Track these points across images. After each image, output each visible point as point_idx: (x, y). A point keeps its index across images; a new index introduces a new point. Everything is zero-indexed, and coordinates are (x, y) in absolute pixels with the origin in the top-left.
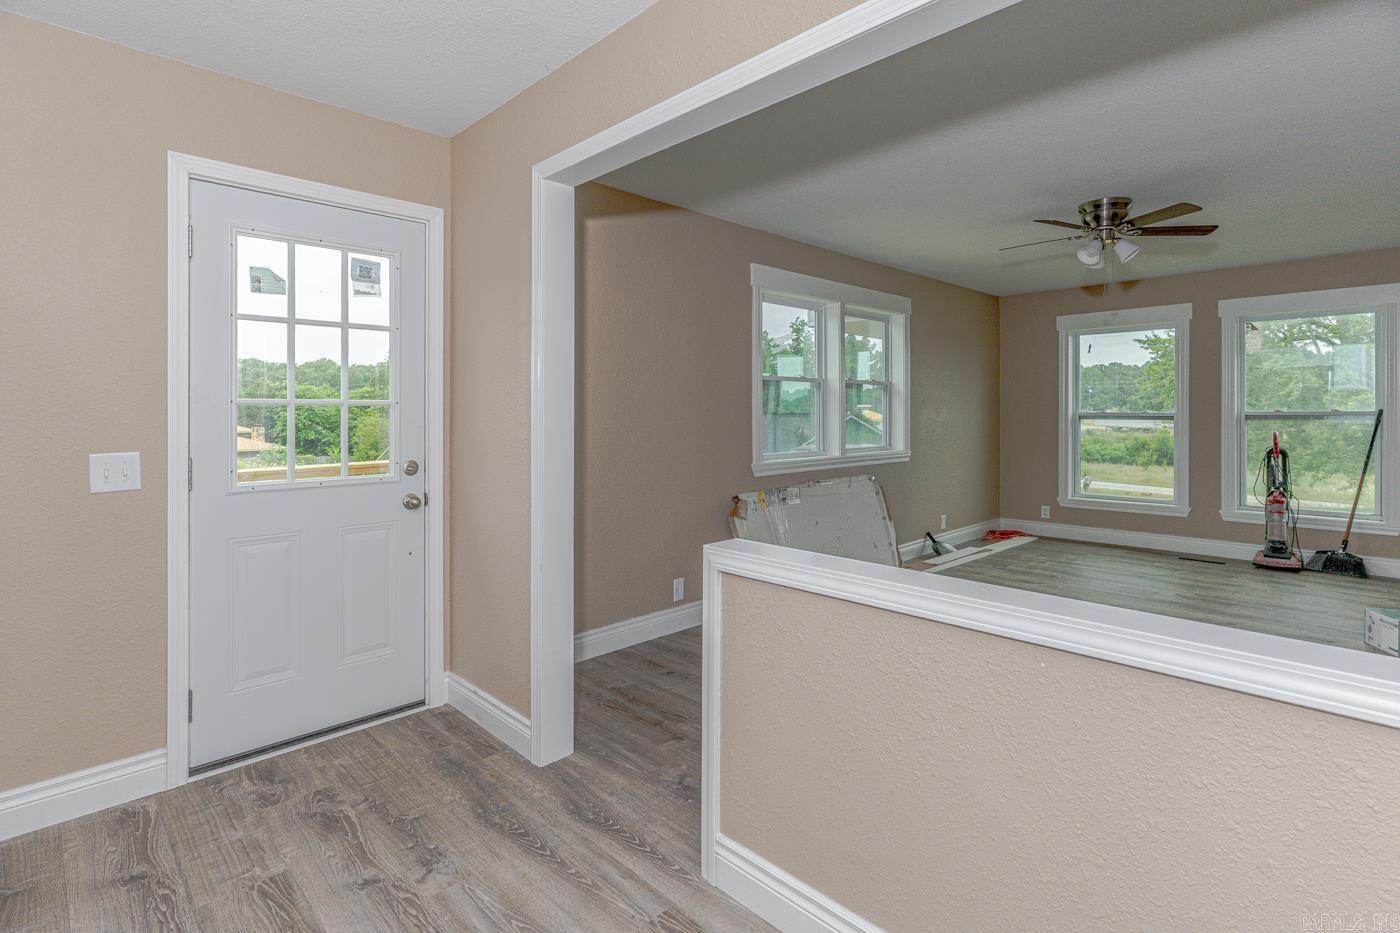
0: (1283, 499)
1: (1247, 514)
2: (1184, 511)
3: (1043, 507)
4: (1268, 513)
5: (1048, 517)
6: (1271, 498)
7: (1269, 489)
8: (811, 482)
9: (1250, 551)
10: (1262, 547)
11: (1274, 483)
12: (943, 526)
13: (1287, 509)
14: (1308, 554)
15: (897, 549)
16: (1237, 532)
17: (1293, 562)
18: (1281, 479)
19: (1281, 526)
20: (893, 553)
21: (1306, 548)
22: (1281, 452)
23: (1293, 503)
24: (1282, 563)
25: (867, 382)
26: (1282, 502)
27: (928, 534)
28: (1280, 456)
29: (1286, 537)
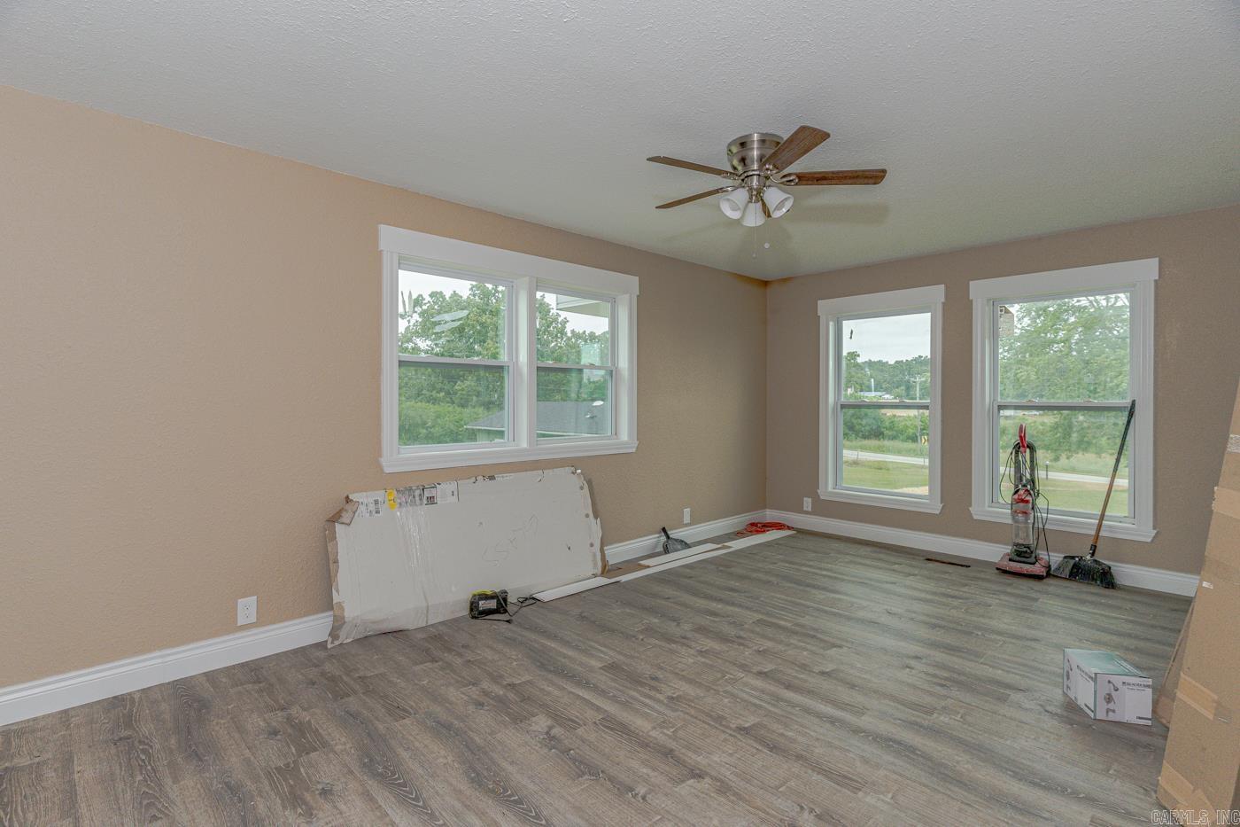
0: (1029, 498)
1: (998, 513)
2: (936, 508)
3: (805, 499)
4: (1014, 513)
5: (810, 509)
6: (1016, 496)
7: (1016, 486)
8: (480, 478)
9: (996, 552)
10: (1008, 549)
11: (1021, 480)
12: (687, 519)
13: (1033, 508)
14: (1056, 559)
15: (602, 551)
16: (985, 531)
17: (1037, 569)
18: (1028, 476)
19: (1027, 528)
20: (595, 555)
21: (1055, 551)
22: (1028, 447)
23: (1041, 503)
24: (1026, 568)
25: (592, 366)
26: (1027, 502)
27: (664, 530)
28: (1028, 450)
29: (1031, 541)
